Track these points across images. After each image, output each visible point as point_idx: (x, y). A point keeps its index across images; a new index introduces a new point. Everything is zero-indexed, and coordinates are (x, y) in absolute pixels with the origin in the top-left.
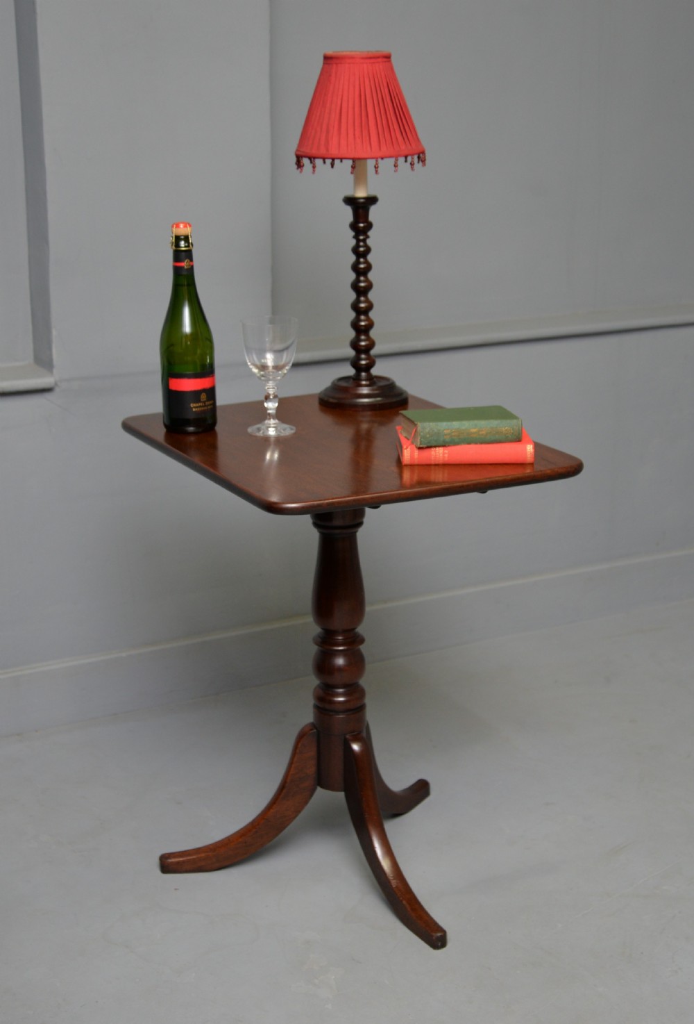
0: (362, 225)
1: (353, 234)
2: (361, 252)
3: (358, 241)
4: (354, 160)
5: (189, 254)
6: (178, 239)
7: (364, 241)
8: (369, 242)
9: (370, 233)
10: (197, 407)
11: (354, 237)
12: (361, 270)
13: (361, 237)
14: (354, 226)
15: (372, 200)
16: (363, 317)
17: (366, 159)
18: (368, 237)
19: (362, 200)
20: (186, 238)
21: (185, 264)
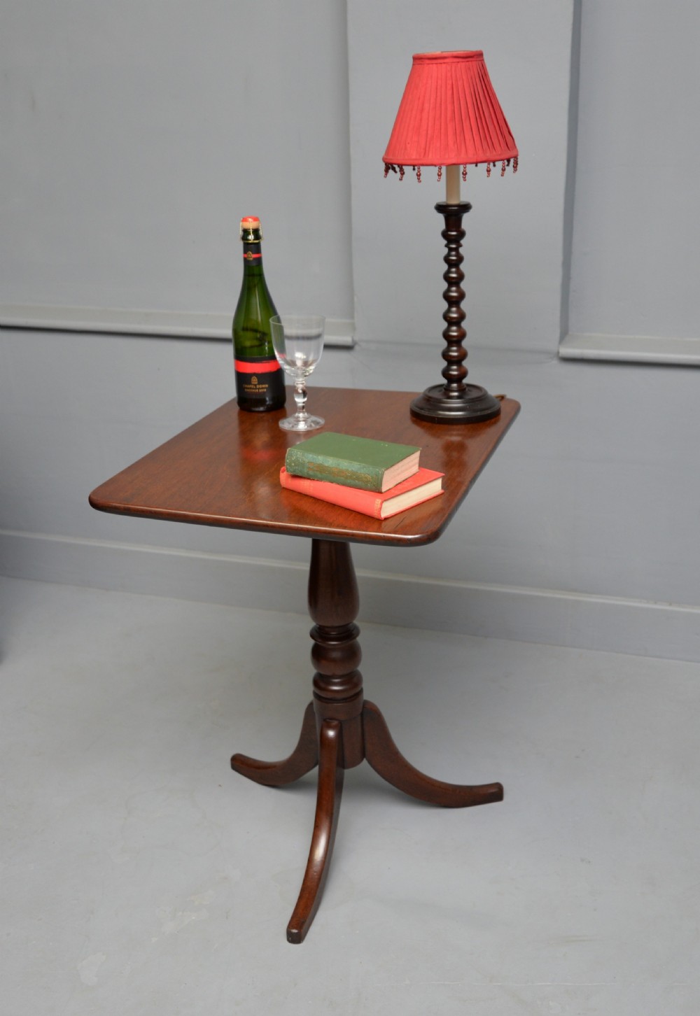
0: (454, 233)
1: (445, 242)
2: (454, 262)
3: (451, 250)
4: (448, 166)
5: (256, 248)
6: (246, 232)
7: (456, 250)
8: (461, 250)
9: (462, 242)
10: (251, 388)
11: (446, 246)
12: (454, 280)
13: (454, 246)
14: (445, 234)
15: (466, 208)
16: (454, 328)
17: (460, 164)
18: (459, 245)
19: (456, 208)
20: (256, 232)
21: (252, 256)
